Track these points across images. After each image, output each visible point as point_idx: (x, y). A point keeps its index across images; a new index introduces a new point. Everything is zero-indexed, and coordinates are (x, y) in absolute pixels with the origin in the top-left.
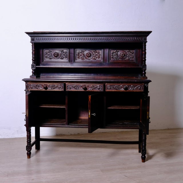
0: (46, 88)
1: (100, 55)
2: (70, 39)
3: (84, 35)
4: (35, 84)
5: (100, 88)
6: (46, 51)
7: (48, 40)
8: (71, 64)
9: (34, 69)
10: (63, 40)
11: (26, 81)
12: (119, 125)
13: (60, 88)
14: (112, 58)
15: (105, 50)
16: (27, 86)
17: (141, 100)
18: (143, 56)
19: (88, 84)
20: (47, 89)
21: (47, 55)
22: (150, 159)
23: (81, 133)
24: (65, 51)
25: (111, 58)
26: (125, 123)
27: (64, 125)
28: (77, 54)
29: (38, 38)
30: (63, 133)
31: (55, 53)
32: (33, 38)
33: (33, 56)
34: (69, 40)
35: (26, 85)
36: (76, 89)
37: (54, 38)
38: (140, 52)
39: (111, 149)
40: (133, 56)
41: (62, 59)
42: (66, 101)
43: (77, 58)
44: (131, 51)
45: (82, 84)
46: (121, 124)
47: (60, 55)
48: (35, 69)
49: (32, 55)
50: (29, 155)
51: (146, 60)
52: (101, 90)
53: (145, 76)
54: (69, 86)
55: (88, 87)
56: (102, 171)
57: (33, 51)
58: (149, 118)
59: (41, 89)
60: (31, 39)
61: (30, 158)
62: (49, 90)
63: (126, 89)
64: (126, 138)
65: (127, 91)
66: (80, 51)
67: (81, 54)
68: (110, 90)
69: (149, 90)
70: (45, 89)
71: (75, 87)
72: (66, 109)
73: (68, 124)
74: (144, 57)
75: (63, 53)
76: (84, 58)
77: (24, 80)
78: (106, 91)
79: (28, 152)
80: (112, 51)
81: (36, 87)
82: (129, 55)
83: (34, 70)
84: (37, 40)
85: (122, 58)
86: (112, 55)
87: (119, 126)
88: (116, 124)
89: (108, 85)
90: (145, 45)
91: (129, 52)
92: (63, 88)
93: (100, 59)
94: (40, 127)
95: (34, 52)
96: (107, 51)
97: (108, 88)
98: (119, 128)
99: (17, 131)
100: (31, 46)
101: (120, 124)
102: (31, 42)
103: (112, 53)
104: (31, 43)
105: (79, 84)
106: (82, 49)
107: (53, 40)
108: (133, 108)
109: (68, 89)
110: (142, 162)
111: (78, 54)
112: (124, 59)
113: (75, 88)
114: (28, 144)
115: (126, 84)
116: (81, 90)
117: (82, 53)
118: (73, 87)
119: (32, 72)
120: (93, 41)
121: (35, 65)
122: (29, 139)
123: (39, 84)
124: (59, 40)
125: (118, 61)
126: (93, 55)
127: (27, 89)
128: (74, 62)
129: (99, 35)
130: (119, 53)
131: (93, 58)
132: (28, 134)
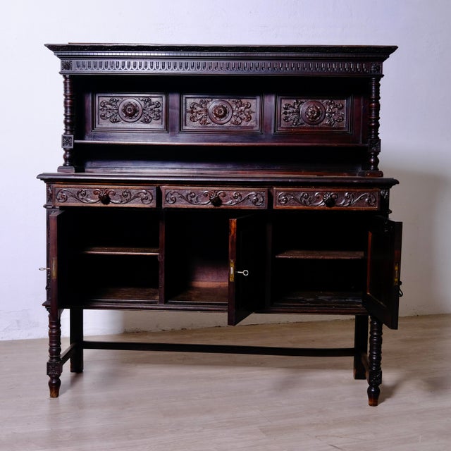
0: (106, 199)
1: (252, 112)
2: (172, 67)
3: (210, 55)
4: (74, 188)
5: (257, 200)
6: (102, 99)
7: (109, 66)
8: (171, 136)
9: (68, 147)
10: (152, 67)
11: (49, 180)
12: (308, 304)
13: (146, 199)
14: (285, 120)
15: (267, 99)
16: (51, 195)
17: (370, 235)
18: (371, 115)
19: (224, 189)
20: (108, 203)
21: (105, 112)
22: (389, 397)
23: (190, 328)
24: (154, 100)
25: (283, 122)
26: (321, 298)
27: (156, 303)
28: (188, 108)
29: (81, 61)
30: (143, 328)
31: (128, 105)
32: (68, 61)
33: (66, 111)
34: (169, 67)
35: (48, 192)
36: (191, 202)
37: (126, 61)
38: (359, 105)
39: (279, 370)
40: (343, 116)
41: (148, 122)
42: (162, 237)
43: (188, 120)
44: (337, 102)
45: (206, 190)
46: (311, 299)
47: (141, 111)
48: (72, 147)
49: (63, 109)
50: (55, 388)
51: (379, 125)
52: (261, 205)
53: (376, 169)
54: (172, 194)
55: (224, 196)
56: (265, 431)
57: (66, 99)
58: (400, 283)
59: (93, 202)
60: (62, 64)
61: (57, 396)
62: (113, 205)
63: (330, 203)
64: (313, 341)
65: (333, 208)
66: (198, 101)
67: (199, 109)
68: (287, 207)
69: (391, 208)
70: (104, 204)
71: (187, 196)
72: (161, 259)
73: (166, 302)
74: (373, 117)
75: (150, 105)
76: (209, 121)
77: (41, 177)
78: (274, 207)
79: (52, 378)
80: (284, 103)
81: (76, 197)
82: (331, 113)
83: (71, 151)
84: (78, 66)
85: (313, 121)
86: (285, 113)
87: (307, 306)
88: (299, 301)
89: (280, 194)
90: (378, 86)
91: (331, 104)
92: (154, 201)
93: (252, 123)
94: (84, 311)
95: (68, 101)
96: (270, 101)
97: (279, 201)
98: (309, 311)
99: (18, 321)
100: (63, 85)
101: (309, 302)
102: (60, 73)
103: (285, 109)
104: (62, 76)
105: (200, 188)
106: (201, 96)
107: (123, 67)
108: (346, 256)
109: (168, 201)
110: (370, 405)
111: (192, 108)
112: (317, 124)
113: (187, 200)
114: (51, 358)
115: (329, 190)
116: (204, 206)
117: (203, 105)
118: (182, 197)
119: (65, 156)
120: (234, 72)
121: (72, 136)
122: (55, 343)
123: (85, 187)
124: (140, 67)
125: (301, 128)
126: (233, 111)
127: (50, 203)
128: (180, 130)
129: (252, 55)
130: (303, 108)
131: (233, 119)
132: (51, 328)
